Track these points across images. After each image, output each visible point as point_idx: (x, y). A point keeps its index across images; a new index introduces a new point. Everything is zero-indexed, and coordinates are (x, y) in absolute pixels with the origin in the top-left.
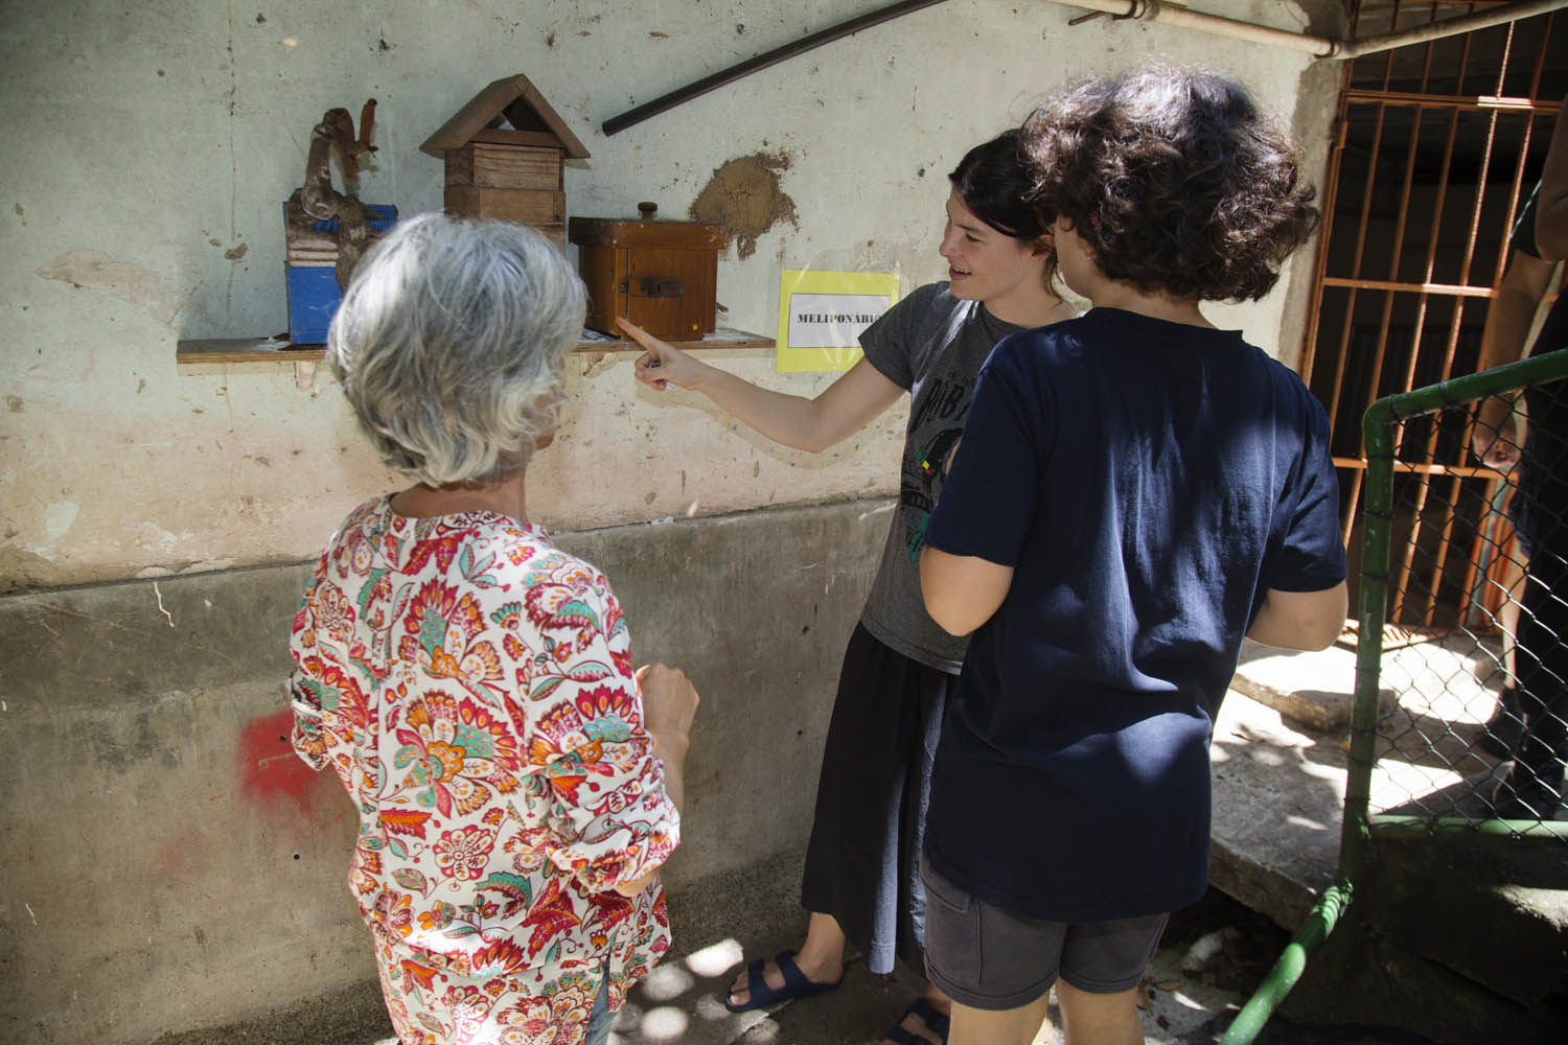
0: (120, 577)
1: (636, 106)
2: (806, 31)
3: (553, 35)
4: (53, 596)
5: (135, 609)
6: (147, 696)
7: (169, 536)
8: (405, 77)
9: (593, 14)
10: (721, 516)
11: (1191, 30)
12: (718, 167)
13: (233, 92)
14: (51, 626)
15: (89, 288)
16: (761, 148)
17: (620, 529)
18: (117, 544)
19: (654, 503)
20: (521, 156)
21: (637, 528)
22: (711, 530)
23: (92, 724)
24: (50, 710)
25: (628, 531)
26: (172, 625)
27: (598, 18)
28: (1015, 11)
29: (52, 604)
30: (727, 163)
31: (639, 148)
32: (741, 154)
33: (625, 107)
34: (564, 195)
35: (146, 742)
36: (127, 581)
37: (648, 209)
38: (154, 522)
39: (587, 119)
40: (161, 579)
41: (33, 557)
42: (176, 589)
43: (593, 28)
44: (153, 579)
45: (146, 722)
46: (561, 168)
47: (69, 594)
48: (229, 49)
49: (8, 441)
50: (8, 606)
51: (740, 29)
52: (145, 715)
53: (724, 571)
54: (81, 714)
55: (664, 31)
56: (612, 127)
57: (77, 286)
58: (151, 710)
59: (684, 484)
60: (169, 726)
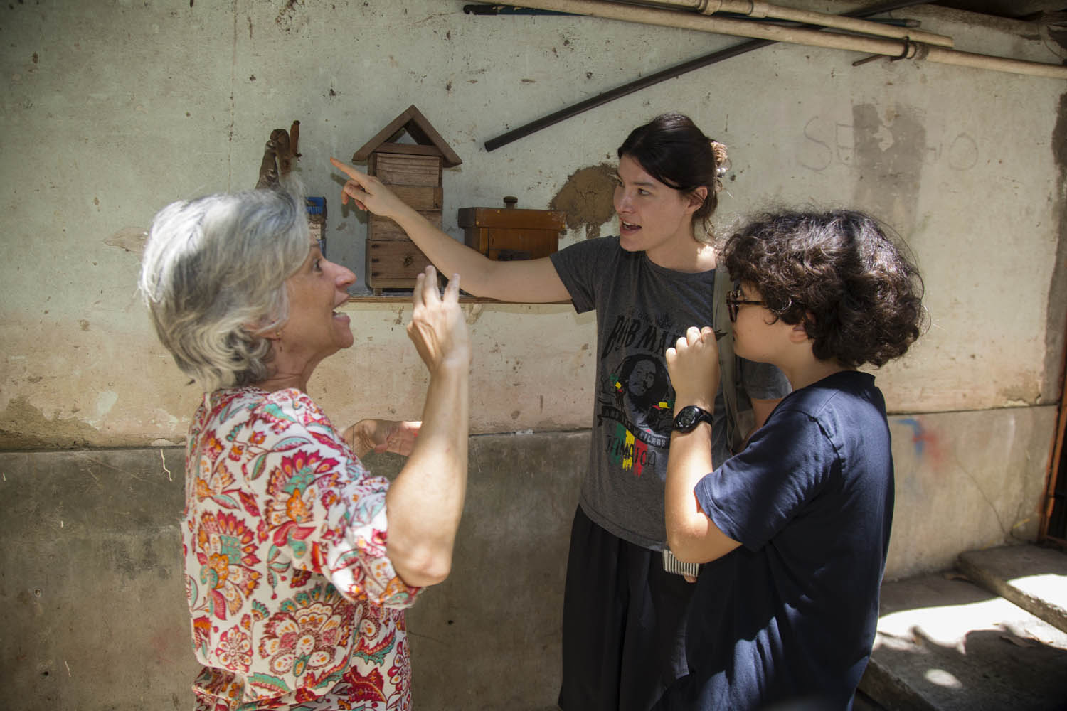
0: (141, 444)
1: (510, 130)
2: (640, 76)
3: (450, 83)
4: (96, 453)
5: (148, 467)
6: (151, 527)
7: (174, 419)
8: (347, 114)
9: (480, 68)
10: (570, 431)
11: (959, 67)
12: (571, 174)
13: (232, 126)
14: (94, 474)
15: (134, 252)
16: (605, 160)
17: (491, 436)
18: (140, 422)
19: (519, 418)
20: (411, 162)
21: (505, 436)
22: (562, 441)
23: (115, 542)
24: (89, 530)
25: (497, 439)
26: (171, 480)
27: (483, 70)
28: (808, 57)
29: (97, 459)
30: (578, 171)
31: (512, 160)
32: (590, 165)
33: (501, 130)
34: (442, 189)
35: (149, 559)
36: (145, 447)
37: (510, 201)
38: (164, 409)
39: (474, 140)
40: (165, 448)
41: (87, 427)
42: (175, 455)
43: (479, 77)
44: (161, 447)
45: (150, 546)
46: (441, 171)
47: (107, 452)
48: (231, 98)
49: (79, 349)
50: (69, 458)
51: (589, 75)
52: (150, 540)
53: (572, 473)
54: (109, 535)
55: (532, 79)
56: (492, 145)
57: (127, 250)
58: (153, 537)
59: (542, 406)
60: (164, 549)
